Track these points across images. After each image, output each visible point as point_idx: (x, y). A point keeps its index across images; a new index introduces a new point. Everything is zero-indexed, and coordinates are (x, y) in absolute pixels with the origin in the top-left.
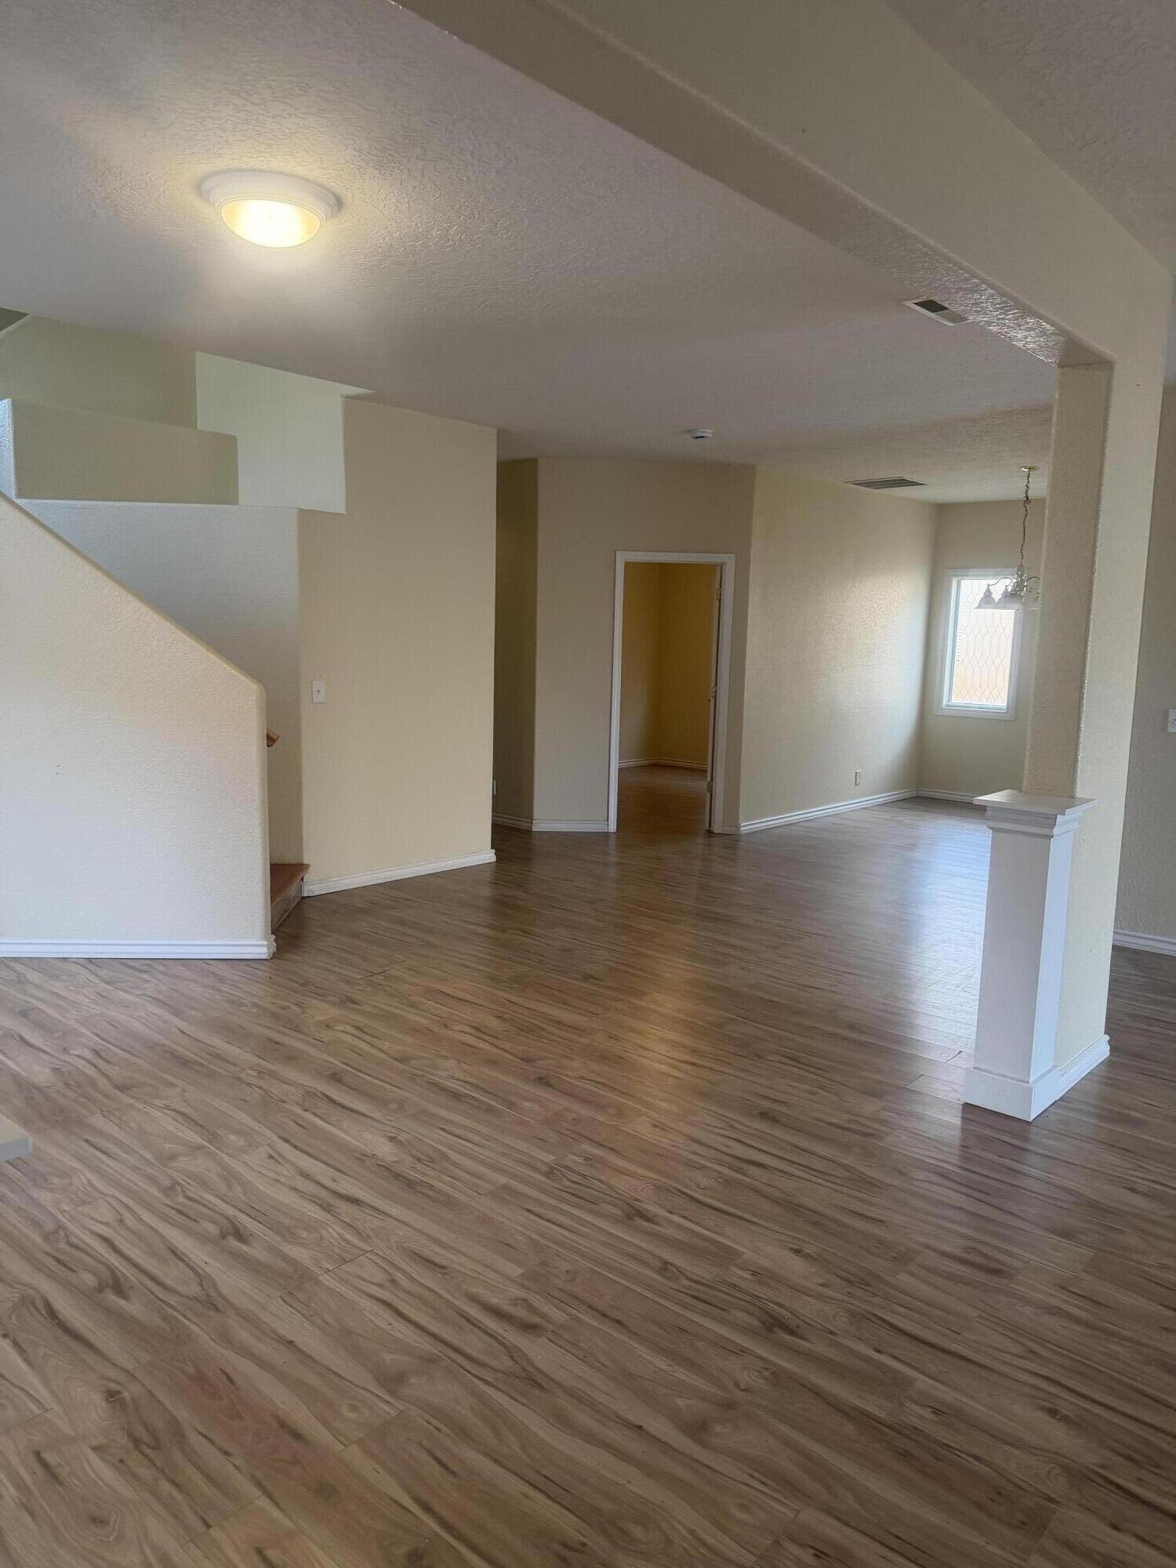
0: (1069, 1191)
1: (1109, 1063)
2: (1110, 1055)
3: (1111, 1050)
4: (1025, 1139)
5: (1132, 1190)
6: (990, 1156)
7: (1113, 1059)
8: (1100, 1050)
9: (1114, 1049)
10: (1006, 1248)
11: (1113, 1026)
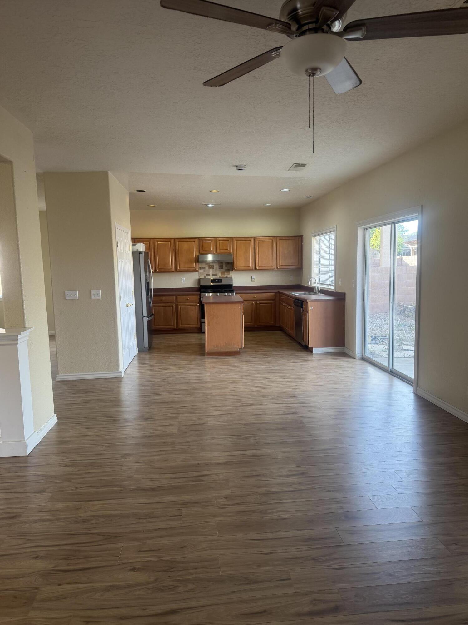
0: (42, 476)
1: (58, 424)
2: (58, 421)
3: (58, 419)
4: (26, 463)
5: (66, 466)
6: (11, 474)
7: (59, 422)
8: (54, 420)
9: (59, 418)
10: (18, 506)
11: (57, 410)
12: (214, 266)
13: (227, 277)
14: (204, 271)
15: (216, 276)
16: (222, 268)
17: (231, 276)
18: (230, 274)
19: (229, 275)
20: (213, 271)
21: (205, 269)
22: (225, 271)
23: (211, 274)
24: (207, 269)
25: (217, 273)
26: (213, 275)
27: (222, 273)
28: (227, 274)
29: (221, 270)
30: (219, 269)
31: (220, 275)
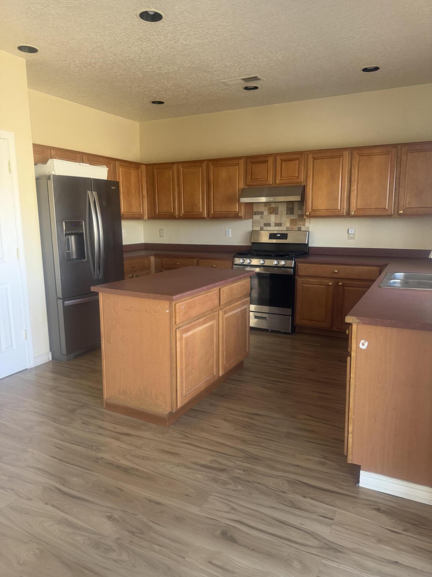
12: (278, 209)
13: (299, 229)
14: (261, 218)
15: (280, 227)
16: (292, 213)
17: (308, 227)
18: (307, 224)
19: (304, 225)
20: (276, 218)
21: (263, 214)
22: (297, 218)
23: (273, 224)
24: (267, 214)
25: (282, 222)
26: (277, 225)
27: (293, 222)
28: (300, 224)
29: (291, 215)
30: (287, 214)
31: (288, 225)
